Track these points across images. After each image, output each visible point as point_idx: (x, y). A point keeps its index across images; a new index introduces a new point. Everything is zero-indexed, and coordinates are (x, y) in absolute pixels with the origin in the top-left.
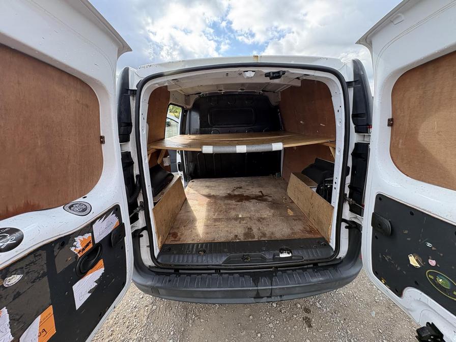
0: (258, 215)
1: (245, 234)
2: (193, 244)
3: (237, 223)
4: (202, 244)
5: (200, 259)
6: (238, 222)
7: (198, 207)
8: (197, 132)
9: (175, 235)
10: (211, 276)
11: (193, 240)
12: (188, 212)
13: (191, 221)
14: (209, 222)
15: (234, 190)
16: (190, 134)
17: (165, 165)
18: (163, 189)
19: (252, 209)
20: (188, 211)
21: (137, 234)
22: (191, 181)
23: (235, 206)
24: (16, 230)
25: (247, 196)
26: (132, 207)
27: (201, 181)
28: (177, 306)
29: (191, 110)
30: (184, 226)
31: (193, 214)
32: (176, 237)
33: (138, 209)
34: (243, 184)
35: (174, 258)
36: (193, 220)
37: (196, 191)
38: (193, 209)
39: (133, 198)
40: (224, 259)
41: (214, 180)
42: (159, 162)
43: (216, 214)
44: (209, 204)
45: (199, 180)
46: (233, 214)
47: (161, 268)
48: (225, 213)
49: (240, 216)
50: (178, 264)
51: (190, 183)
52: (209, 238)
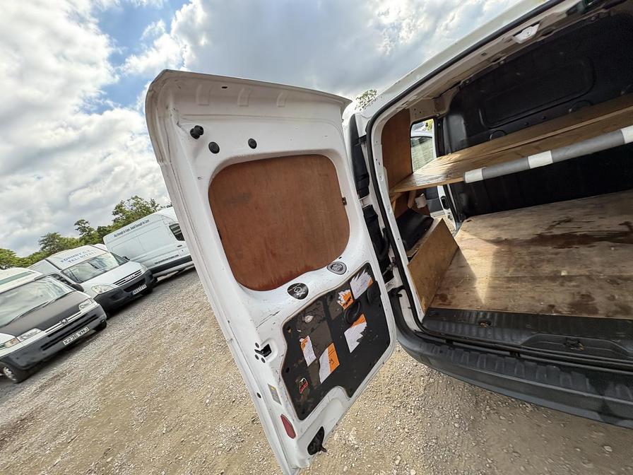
0: (609, 272)
1: (573, 306)
2: (471, 313)
3: (555, 285)
4: (485, 314)
5: (482, 333)
6: (558, 283)
7: (478, 260)
8: (462, 145)
9: (444, 298)
10: (503, 359)
11: (470, 306)
12: (462, 267)
13: (467, 279)
14: (497, 282)
15: (552, 227)
16: (452, 152)
17: (419, 207)
18: (418, 239)
19: (596, 259)
20: (462, 265)
21: (395, 293)
22: (466, 220)
23: (554, 256)
24: (303, 285)
25: (585, 236)
26: (384, 263)
27: (482, 219)
28: (461, 386)
29: (447, 116)
30: (457, 287)
31: (471, 270)
32: (445, 301)
33: (390, 266)
34: (575, 213)
35: (444, 327)
36: (471, 279)
37: (475, 235)
38: (469, 262)
39: (384, 254)
40: (525, 339)
41: (507, 213)
42: (410, 205)
43: (511, 270)
44: (497, 255)
45: (479, 216)
46: (547, 269)
47: (429, 335)
48: (529, 268)
49: (563, 274)
50: (450, 333)
51: (465, 224)
52: (498, 305)
